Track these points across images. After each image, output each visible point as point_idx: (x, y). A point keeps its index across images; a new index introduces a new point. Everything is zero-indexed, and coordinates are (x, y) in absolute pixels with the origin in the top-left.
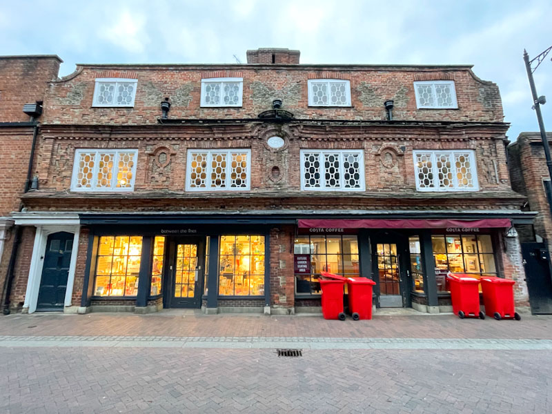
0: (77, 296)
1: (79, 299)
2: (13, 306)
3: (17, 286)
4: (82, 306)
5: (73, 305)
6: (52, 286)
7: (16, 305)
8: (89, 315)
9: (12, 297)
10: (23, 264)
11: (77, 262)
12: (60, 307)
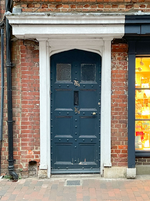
0: (119, 152)
1: (121, 156)
2: (21, 166)
3: (20, 136)
4: (130, 166)
5: (113, 165)
6: (70, 136)
7: (24, 166)
8: (142, 178)
9: (16, 154)
10: (23, 102)
11: (113, 99)
12: (94, 167)
